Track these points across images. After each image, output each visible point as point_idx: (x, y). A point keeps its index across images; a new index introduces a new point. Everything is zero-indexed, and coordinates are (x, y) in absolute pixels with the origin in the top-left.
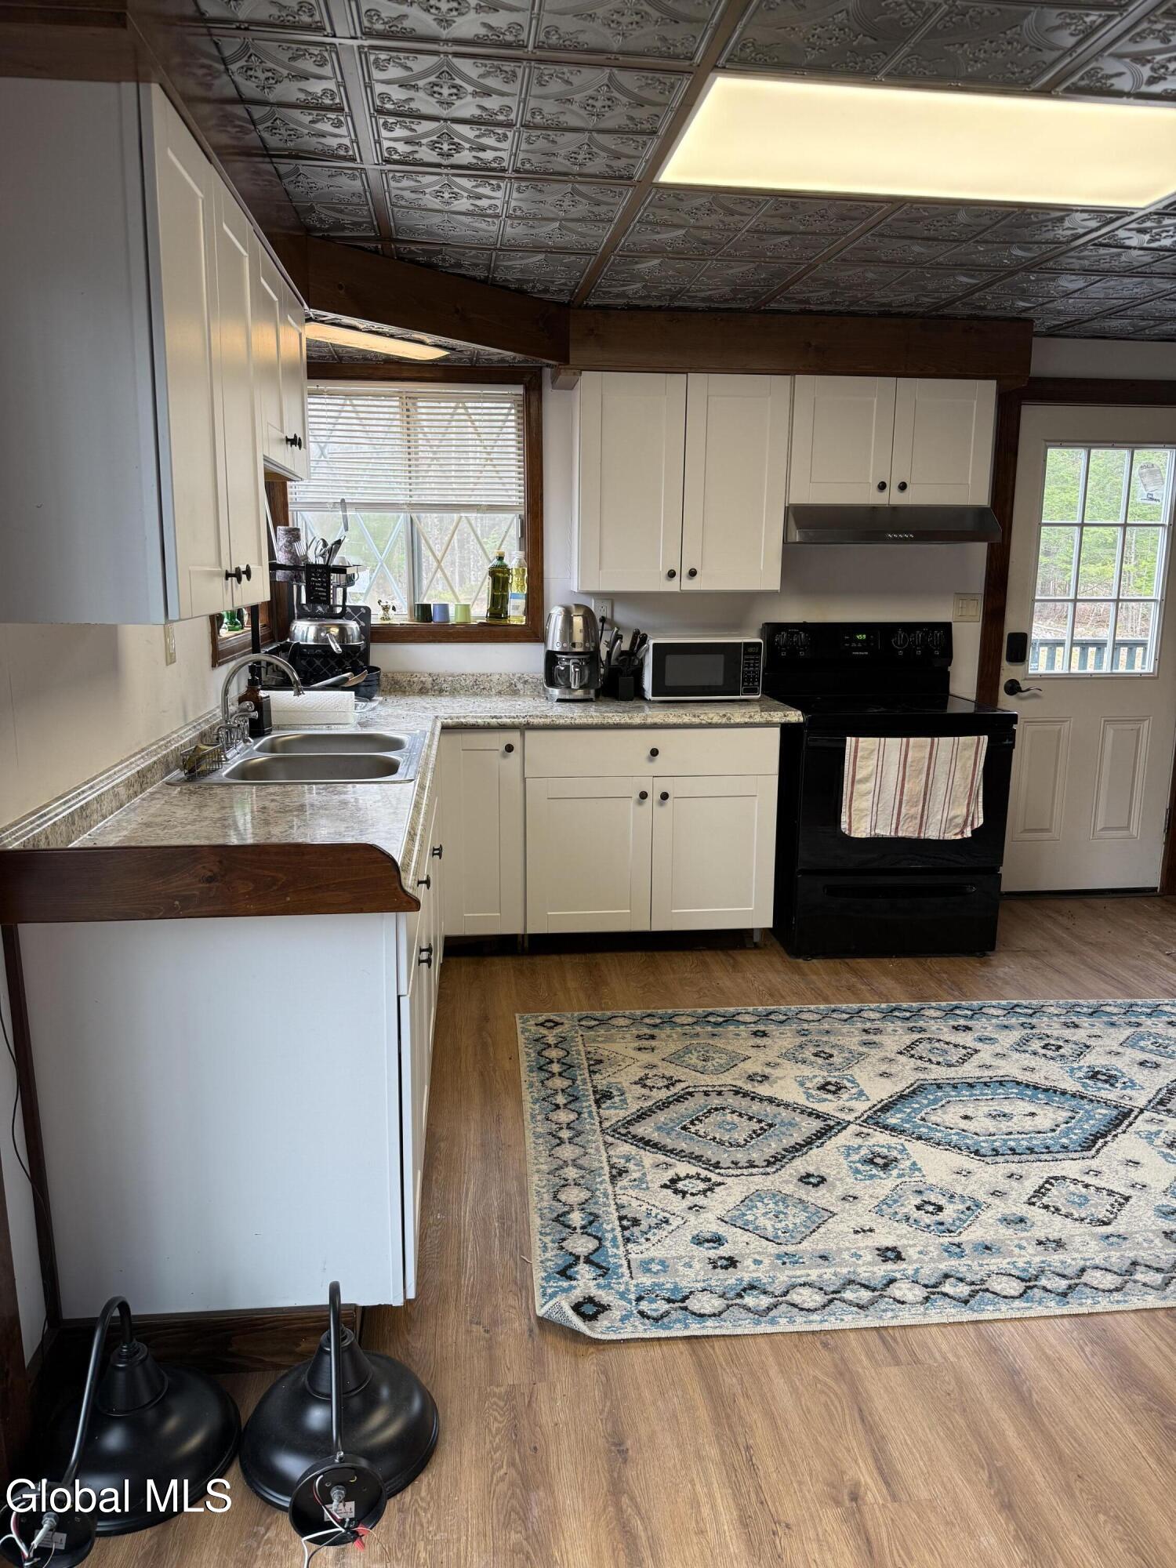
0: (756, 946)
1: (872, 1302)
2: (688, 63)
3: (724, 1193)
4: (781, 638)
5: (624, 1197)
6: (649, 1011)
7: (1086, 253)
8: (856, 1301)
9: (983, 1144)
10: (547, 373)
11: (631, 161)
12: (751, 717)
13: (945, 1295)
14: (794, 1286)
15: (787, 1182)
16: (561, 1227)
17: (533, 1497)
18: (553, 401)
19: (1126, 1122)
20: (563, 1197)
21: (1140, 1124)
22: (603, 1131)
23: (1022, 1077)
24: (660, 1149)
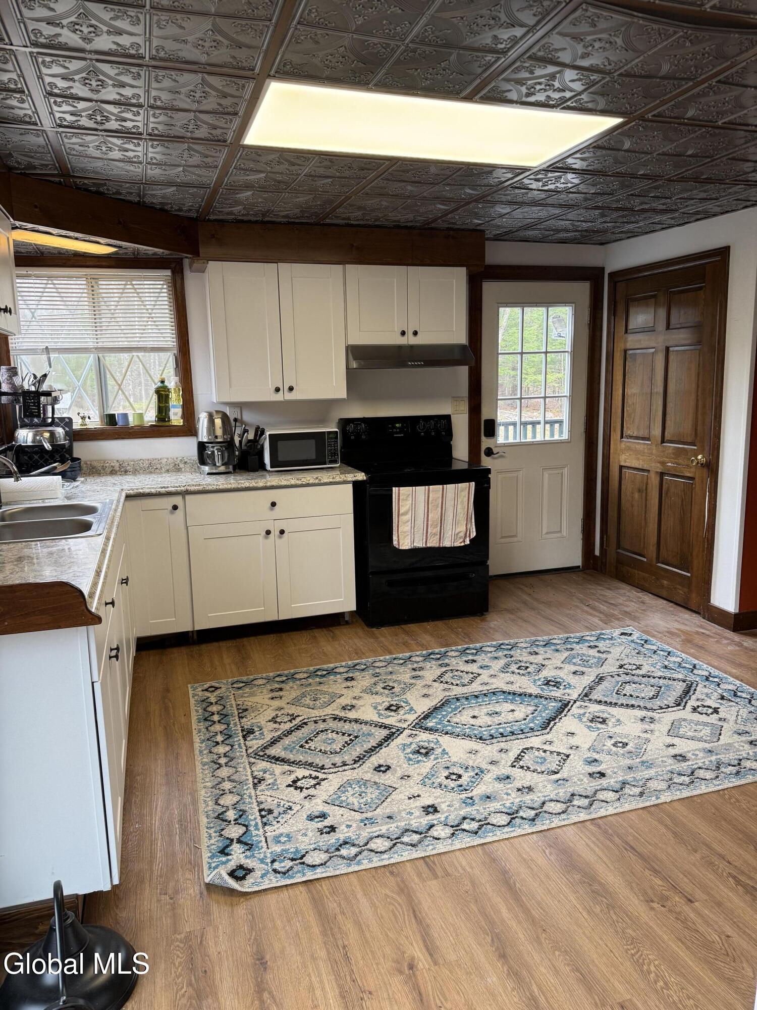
0: (347, 623)
1: (420, 842)
2: (252, 72)
3: (327, 785)
4: (351, 428)
5: (263, 796)
6: (278, 673)
7: (508, 192)
8: (410, 842)
9: (484, 733)
10: (186, 262)
11: (224, 131)
12: (333, 478)
13: (464, 830)
14: (371, 839)
15: (366, 772)
16: (221, 822)
17: (204, 1003)
18: (191, 281)
19: (566, 710)
20: (221, 802)
21: (575, 710)
22: (248, 756)
23: (506, 688)
24: (285, 762)
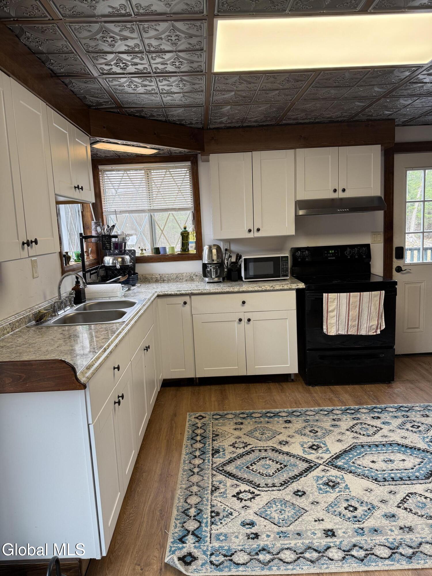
0: (293, 381)
1: (318, 559)
2: (202, 15)
3: (259, 500)
4: (299, 253)
5: (215, 501)
6: (242, 411)
8: (310, 558)
9: (379, 475)
10: (199, 155)
11: (199, 64)
12: (283, 286)
13: (353, 556)
14: (282, 550)
15: (288, 494)
16: (184, 516)
18: (202, 167)
20: (189, 501)
22: (212, 469)
23: (401, 441)
24: (235, 478)
